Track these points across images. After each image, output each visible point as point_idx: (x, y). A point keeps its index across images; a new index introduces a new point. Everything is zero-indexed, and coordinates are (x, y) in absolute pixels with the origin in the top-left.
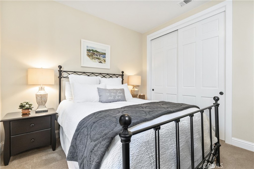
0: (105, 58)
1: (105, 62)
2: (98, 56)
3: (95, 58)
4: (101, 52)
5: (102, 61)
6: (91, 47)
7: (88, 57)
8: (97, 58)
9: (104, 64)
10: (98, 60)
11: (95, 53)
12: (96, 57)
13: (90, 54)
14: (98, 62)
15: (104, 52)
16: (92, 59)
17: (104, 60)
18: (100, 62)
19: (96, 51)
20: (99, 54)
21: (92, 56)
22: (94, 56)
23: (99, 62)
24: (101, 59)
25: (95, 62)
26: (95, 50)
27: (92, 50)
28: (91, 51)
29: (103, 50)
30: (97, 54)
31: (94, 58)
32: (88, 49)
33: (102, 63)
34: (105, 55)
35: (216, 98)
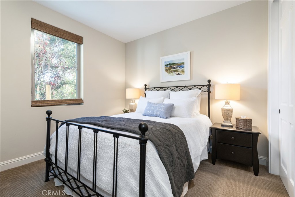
0: (183, 68)
1: (183, 73)
2: (176, 68)
3: (173, 71)
4: (179, 63)
5: (180, 72)
6: (168, 61)
7: (166, 72)
8: (174, 71)
9: (183, 75)
10: (176, 72)
11: (173, 66)
12: (174, 69)
13: (167, 69)
14: (175, 75)
15: (182, 62)
16: (170, 72)
17: (182, 70)
18: (179, 74)
19: (174, 64)
20: (177, 66)
21: (170, 70)
22: (171, 69)
23: (177, 75)
24: (179, 70)
25: (173, 75)
26: (172, 63)
27: (170, 64)
28: (169, 66)
29: (181, 60)
30: (174, 67)
31: (171, 72)
32: (166, 64)
33: (180, 75)
34: (184, 65)
35: (143, 126)
